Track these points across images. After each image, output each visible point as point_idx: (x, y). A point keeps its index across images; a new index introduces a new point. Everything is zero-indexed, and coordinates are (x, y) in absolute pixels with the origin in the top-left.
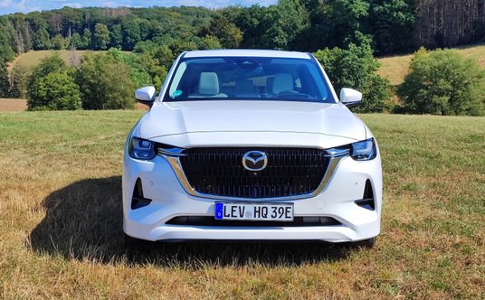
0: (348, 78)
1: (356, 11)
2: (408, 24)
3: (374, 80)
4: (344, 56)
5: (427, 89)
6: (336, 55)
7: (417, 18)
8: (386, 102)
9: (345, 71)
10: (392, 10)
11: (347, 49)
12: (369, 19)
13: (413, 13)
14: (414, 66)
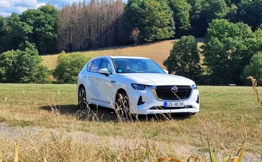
0: (26, 66)
1: (26, 30)
2: (54, 39)
3: (39, 67)
4: (23, 54)
5: (69, 72)
6: (18, 54)
7: (59, 36)
8: (47, 79)
9: (24, 63)
10: (46, 31)
11: (25, 50)
12: (33, 35)
13: (56, 33)
14: (59, 61)
